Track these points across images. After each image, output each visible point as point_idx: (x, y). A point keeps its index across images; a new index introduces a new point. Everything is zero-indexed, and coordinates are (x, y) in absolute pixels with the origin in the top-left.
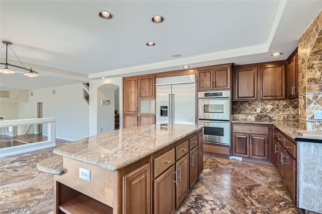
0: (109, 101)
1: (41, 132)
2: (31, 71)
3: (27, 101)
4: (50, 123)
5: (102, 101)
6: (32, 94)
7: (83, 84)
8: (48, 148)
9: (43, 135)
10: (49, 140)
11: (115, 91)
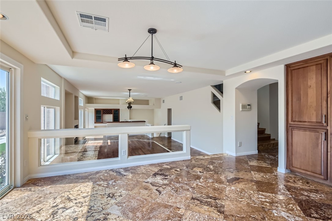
0: (250, 105)
1: (170, 136)
2: (175, 65)
3: (160, 107)
4: (185, 132)
5: (242, 105)
6: (164, 101)
7: (212, 86)
8: (183, 161)
9: (172, 139)
10: (185, 150)
11: (258, 90)
